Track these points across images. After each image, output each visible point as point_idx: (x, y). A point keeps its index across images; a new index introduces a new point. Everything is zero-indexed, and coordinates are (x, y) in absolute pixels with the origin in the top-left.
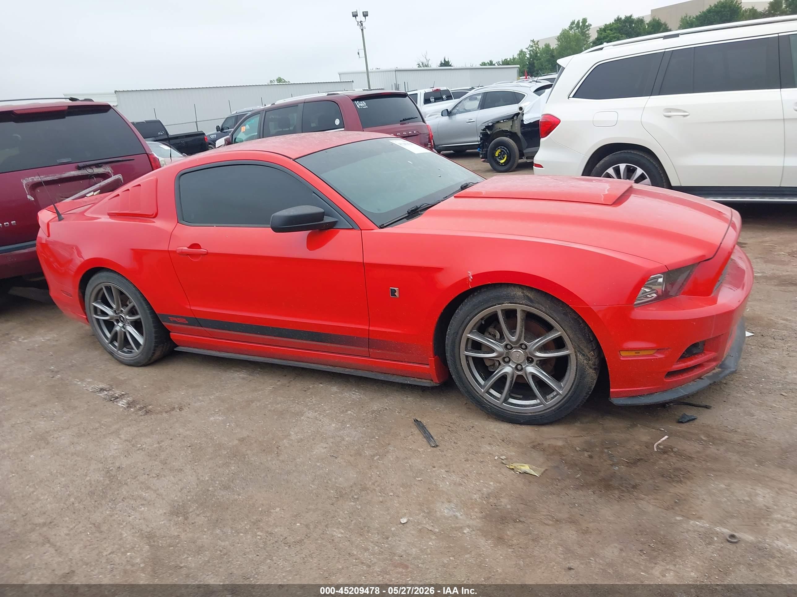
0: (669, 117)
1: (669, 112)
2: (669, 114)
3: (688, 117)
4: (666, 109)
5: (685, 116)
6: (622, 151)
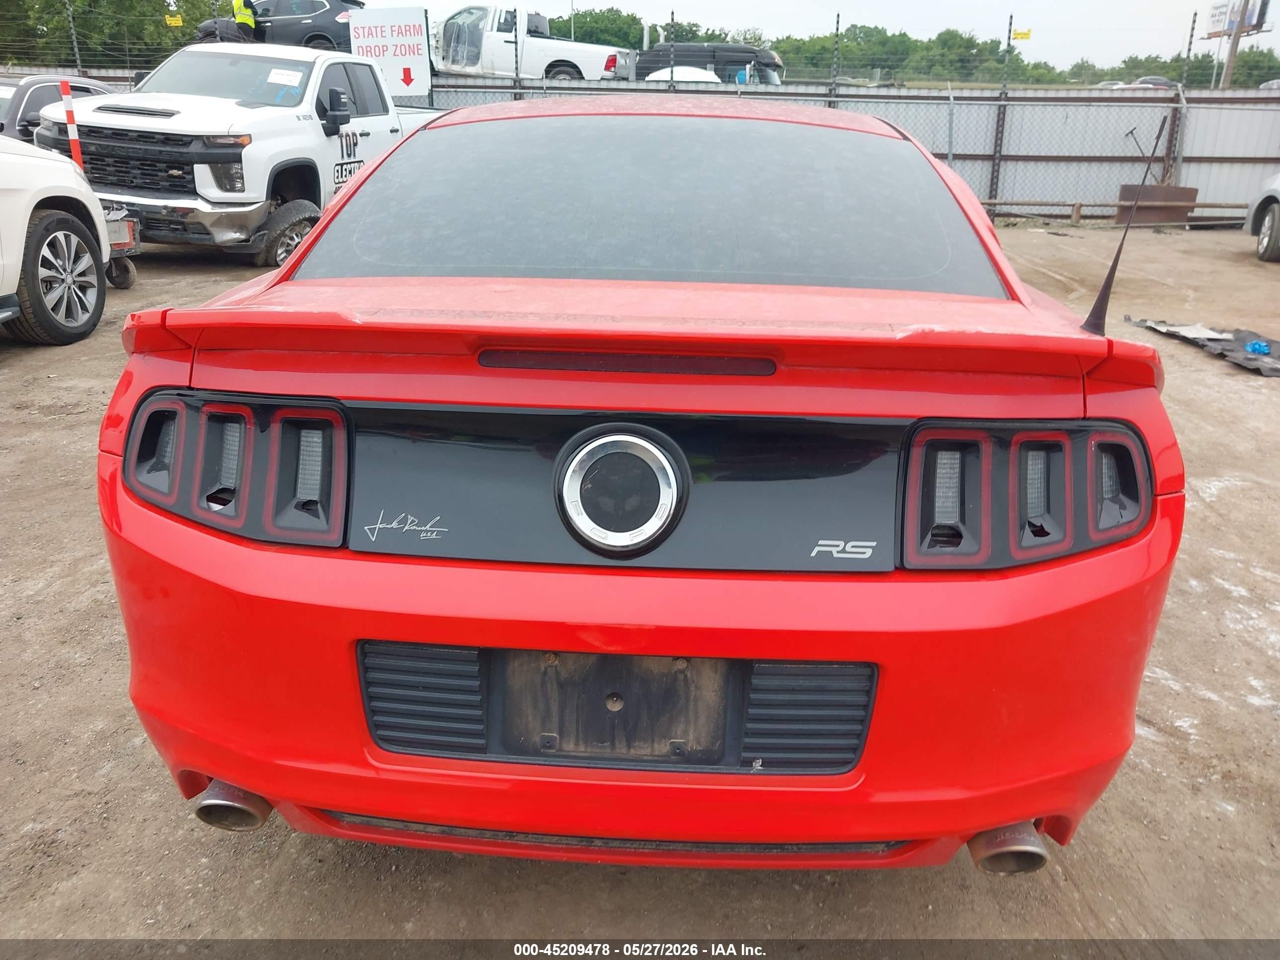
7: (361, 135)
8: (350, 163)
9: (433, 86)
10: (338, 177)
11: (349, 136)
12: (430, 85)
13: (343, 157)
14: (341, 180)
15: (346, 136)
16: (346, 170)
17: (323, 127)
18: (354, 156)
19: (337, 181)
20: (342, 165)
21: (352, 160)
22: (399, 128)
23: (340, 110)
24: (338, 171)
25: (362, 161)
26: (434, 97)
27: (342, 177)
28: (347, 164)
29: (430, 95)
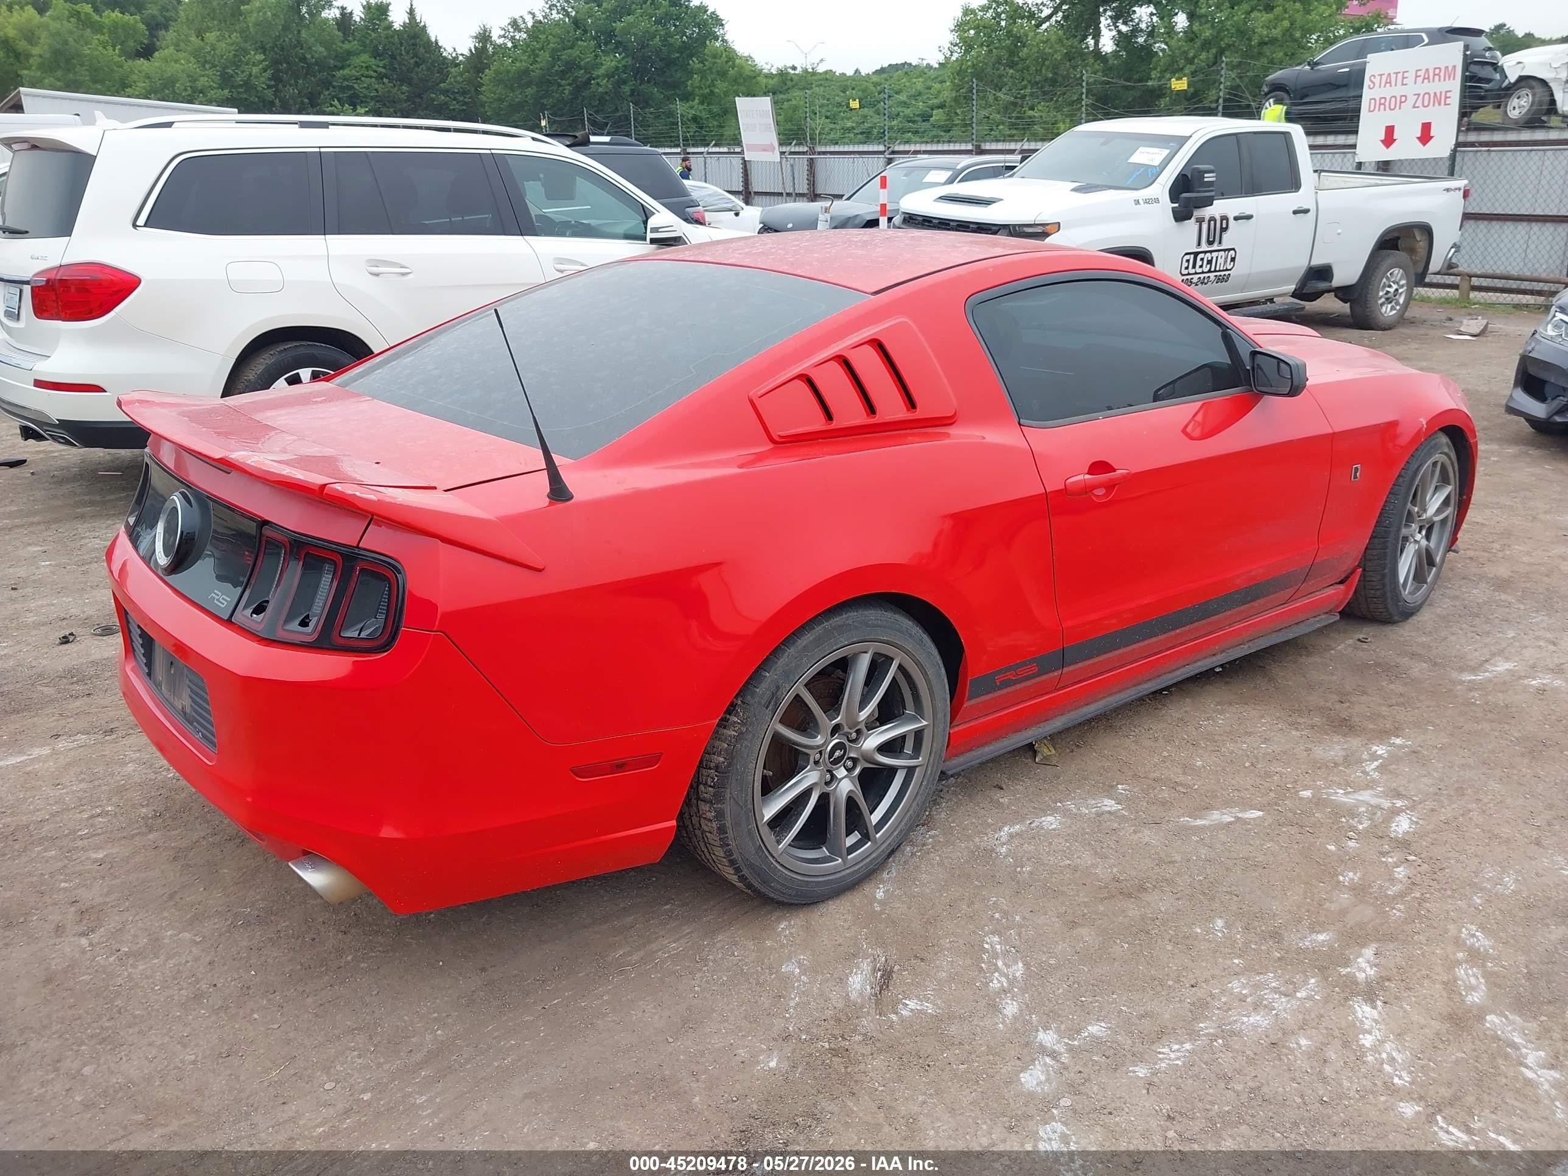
0: (377, 275)
1: (376, 267)
2: (375, 270)
3: (410, 276)
4: (369, 261)
5: (403, 274)
6: (303, 343)
7: (1236, 219)
8: (1211, 252)
9: (1458, 145)
10: (1187, 268)
11: (1215, 221)
12: (1454, 142)
13: (1199, 244)
14: (1192, 271)
15: (1209, 221)
16: (1202, 259)
17: (1173, 211)
18: (1220, 243)
19: (1185, 272)
20: (1196, 254)
21: (1215, 247)
22: (1313, 208)
23: (1199, 192)
24: (1188, 261)
25: (1233, 249)
26: (1458, 158)
27: (1194, 267)
28: (1205, 252)
29: (1453, 157)
